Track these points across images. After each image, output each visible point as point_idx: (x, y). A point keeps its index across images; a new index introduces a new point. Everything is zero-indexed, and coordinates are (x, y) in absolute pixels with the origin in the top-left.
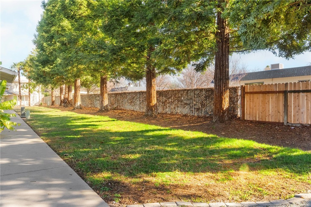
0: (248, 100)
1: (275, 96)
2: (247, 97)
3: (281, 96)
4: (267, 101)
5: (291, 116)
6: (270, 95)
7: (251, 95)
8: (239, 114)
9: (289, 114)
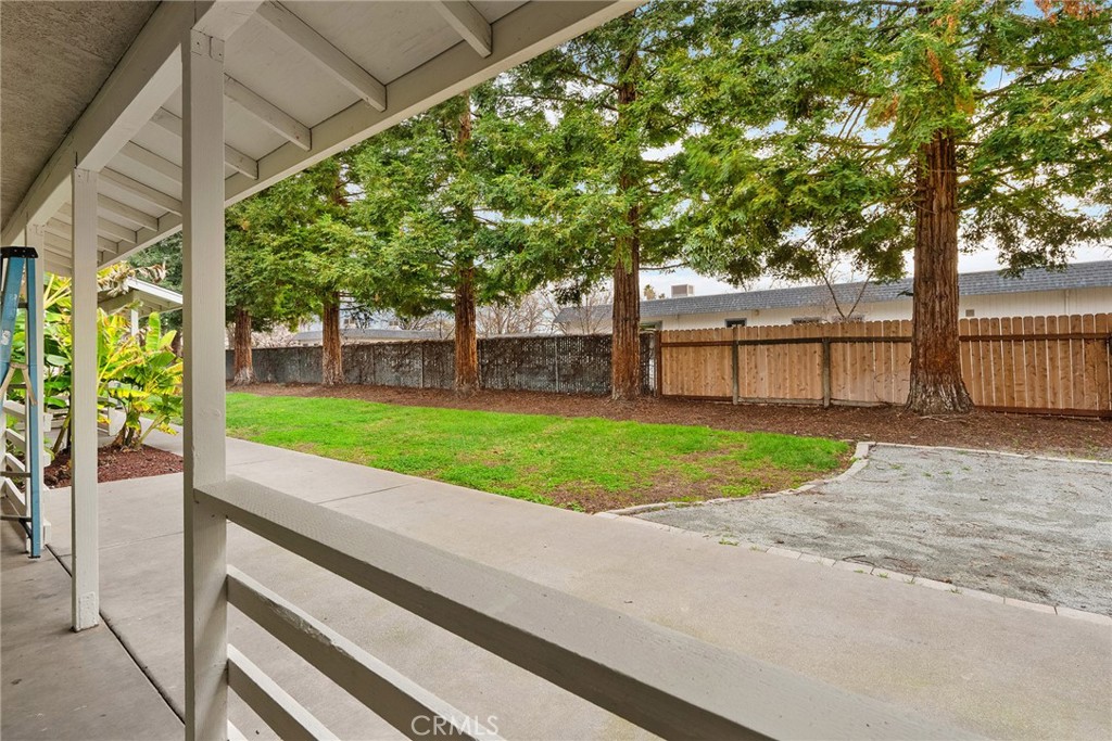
0: (668, 356)
1: (716, 350)
2: (666, 353)
3: (727, 351)
4: (703, 358)
5: (743, 384)
6: (708, 348)
7: (674, 349)
8: (652, 383)
9: (741, 381)
